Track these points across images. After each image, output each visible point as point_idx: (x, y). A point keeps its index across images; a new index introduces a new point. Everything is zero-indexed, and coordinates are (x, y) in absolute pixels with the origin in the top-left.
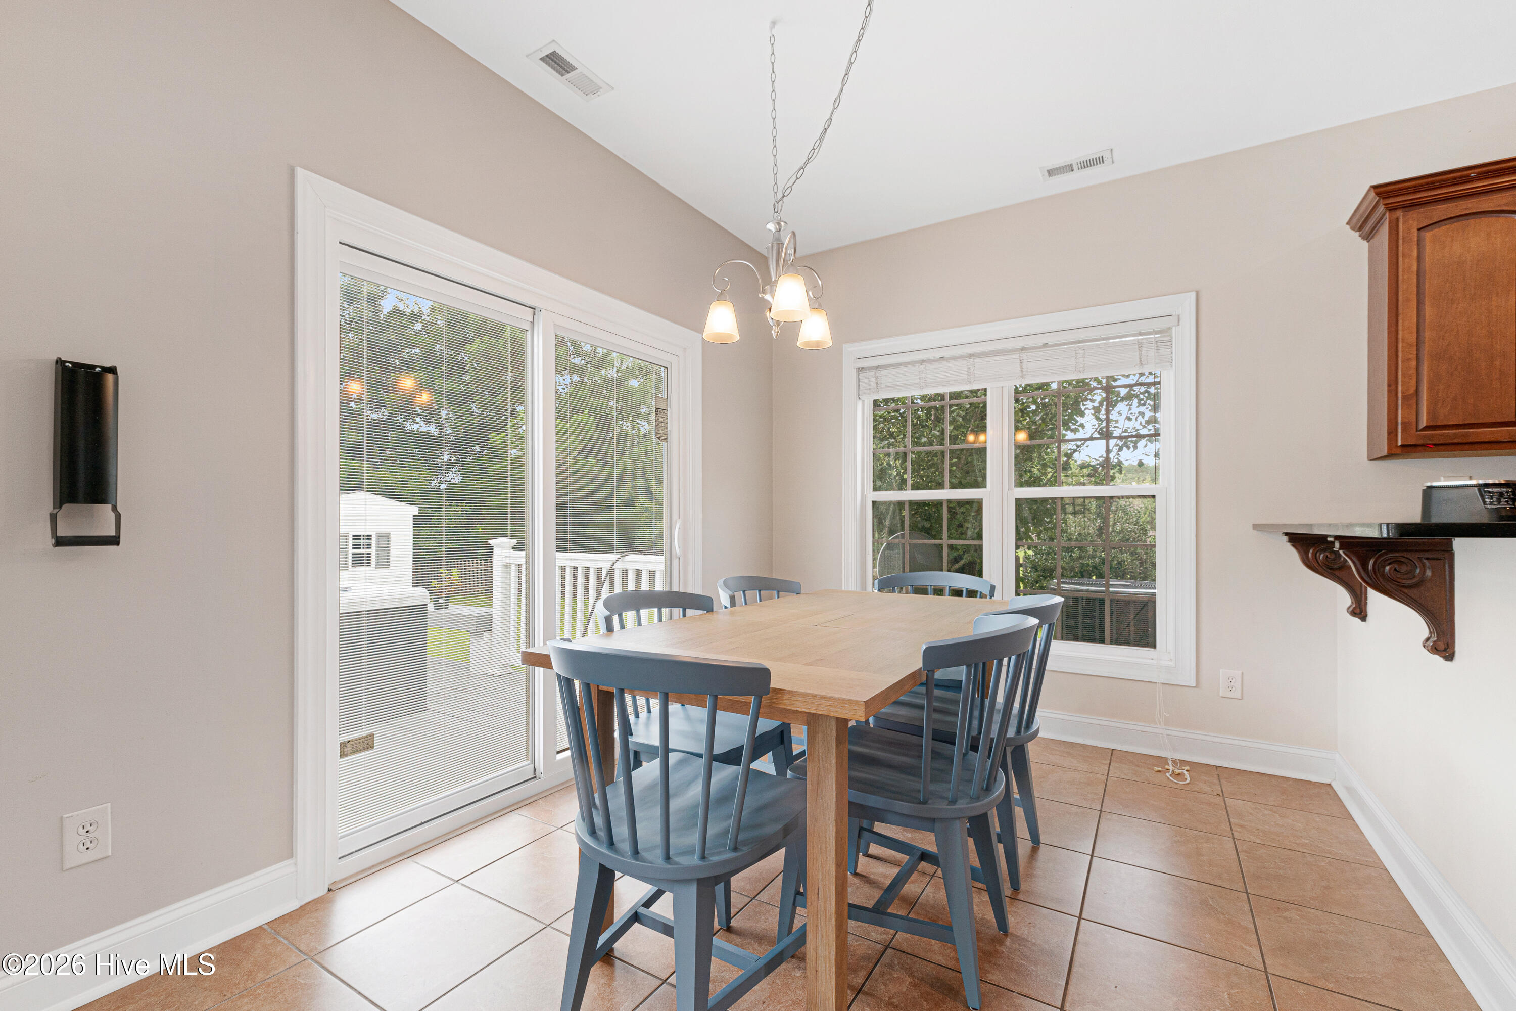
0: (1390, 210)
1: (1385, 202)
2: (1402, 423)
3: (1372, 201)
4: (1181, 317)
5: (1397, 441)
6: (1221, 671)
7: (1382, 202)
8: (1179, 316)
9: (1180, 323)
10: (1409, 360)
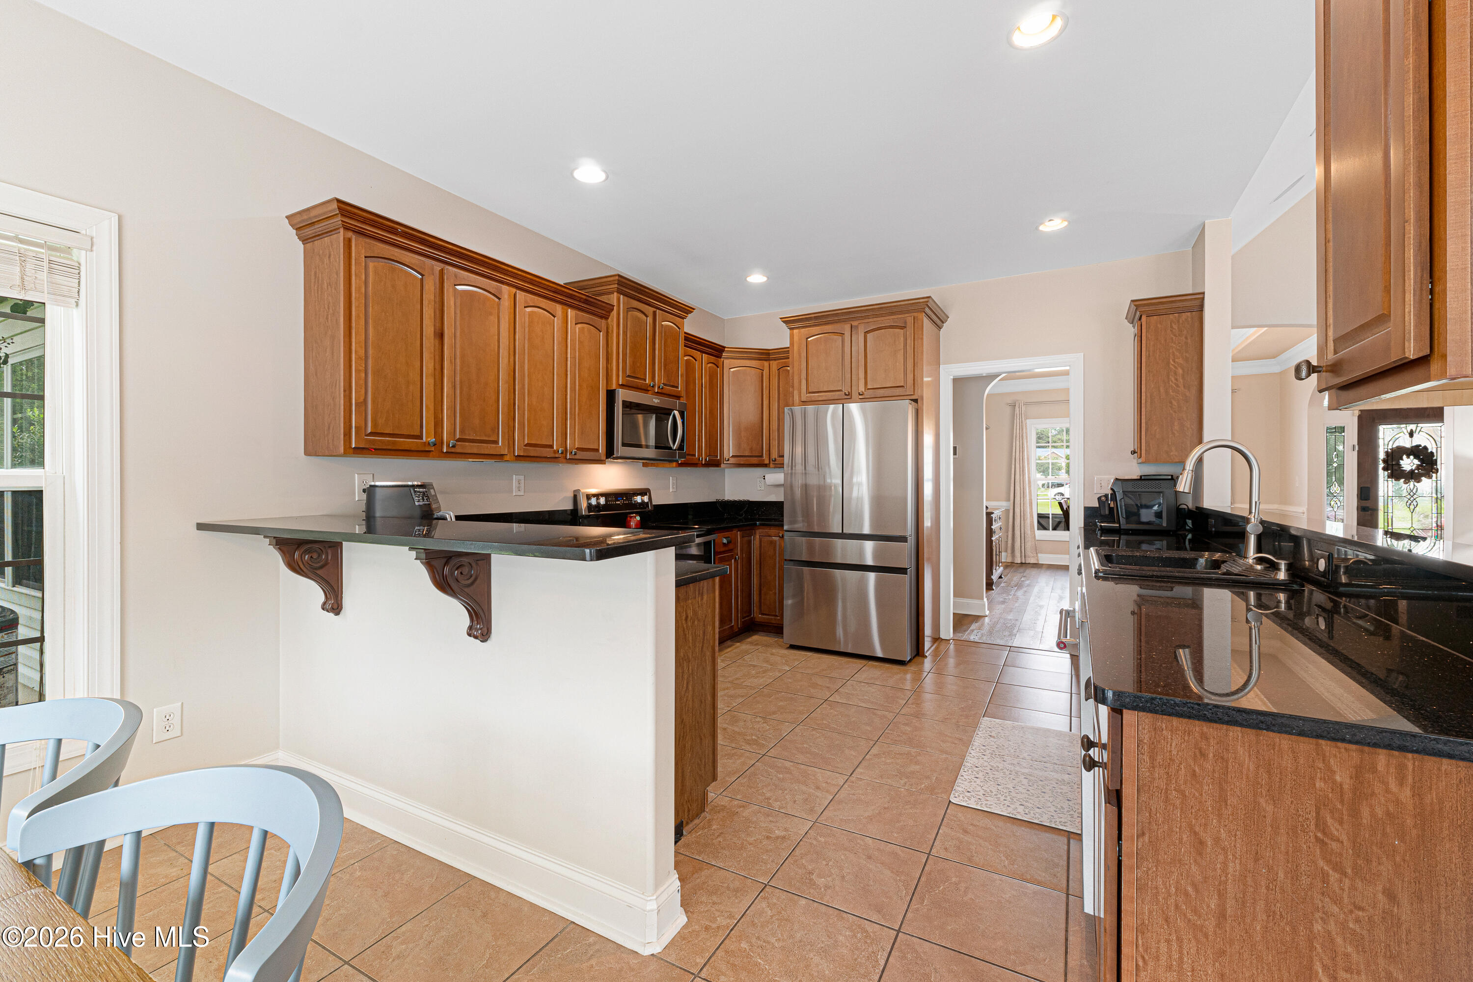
0: (344, 228)
1: (343, 219)
2: (355, 427)
3: (331, 211)
4: (94, 240)
5: (350, 443)
6: (155, 710)
7: (339, 218)
8: (92, 238)
9: (94, 248)
10: (360, 371)
